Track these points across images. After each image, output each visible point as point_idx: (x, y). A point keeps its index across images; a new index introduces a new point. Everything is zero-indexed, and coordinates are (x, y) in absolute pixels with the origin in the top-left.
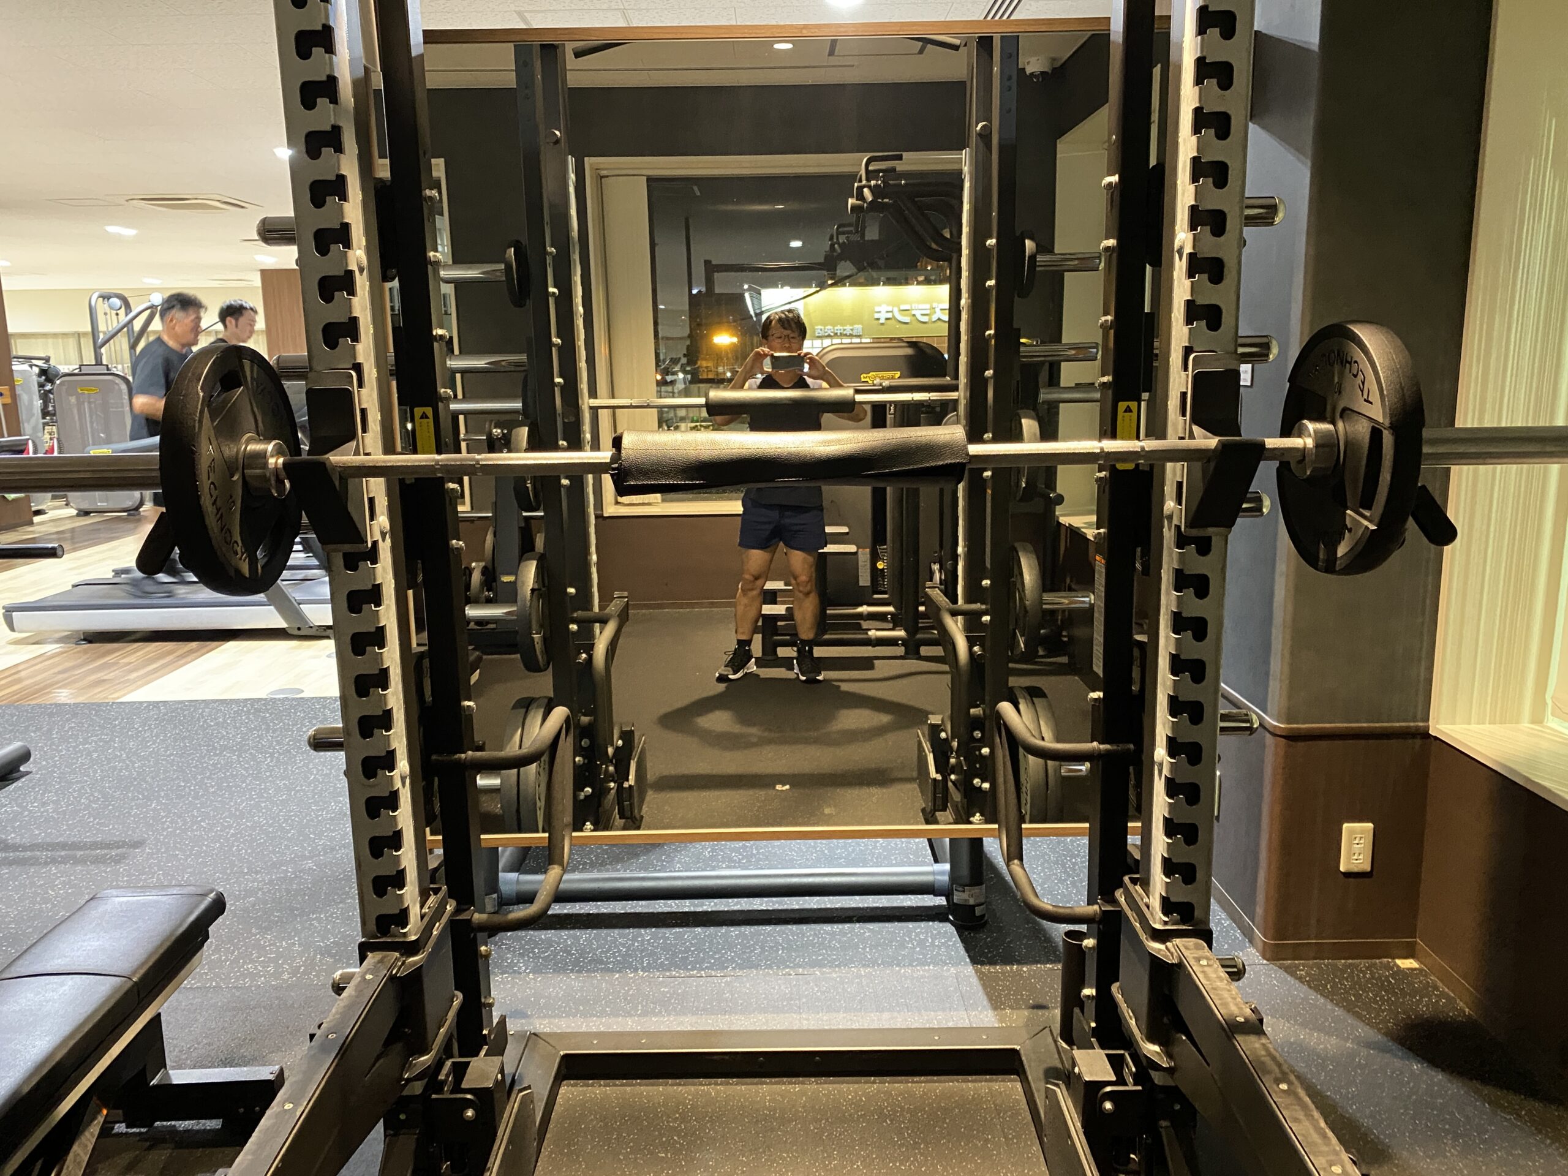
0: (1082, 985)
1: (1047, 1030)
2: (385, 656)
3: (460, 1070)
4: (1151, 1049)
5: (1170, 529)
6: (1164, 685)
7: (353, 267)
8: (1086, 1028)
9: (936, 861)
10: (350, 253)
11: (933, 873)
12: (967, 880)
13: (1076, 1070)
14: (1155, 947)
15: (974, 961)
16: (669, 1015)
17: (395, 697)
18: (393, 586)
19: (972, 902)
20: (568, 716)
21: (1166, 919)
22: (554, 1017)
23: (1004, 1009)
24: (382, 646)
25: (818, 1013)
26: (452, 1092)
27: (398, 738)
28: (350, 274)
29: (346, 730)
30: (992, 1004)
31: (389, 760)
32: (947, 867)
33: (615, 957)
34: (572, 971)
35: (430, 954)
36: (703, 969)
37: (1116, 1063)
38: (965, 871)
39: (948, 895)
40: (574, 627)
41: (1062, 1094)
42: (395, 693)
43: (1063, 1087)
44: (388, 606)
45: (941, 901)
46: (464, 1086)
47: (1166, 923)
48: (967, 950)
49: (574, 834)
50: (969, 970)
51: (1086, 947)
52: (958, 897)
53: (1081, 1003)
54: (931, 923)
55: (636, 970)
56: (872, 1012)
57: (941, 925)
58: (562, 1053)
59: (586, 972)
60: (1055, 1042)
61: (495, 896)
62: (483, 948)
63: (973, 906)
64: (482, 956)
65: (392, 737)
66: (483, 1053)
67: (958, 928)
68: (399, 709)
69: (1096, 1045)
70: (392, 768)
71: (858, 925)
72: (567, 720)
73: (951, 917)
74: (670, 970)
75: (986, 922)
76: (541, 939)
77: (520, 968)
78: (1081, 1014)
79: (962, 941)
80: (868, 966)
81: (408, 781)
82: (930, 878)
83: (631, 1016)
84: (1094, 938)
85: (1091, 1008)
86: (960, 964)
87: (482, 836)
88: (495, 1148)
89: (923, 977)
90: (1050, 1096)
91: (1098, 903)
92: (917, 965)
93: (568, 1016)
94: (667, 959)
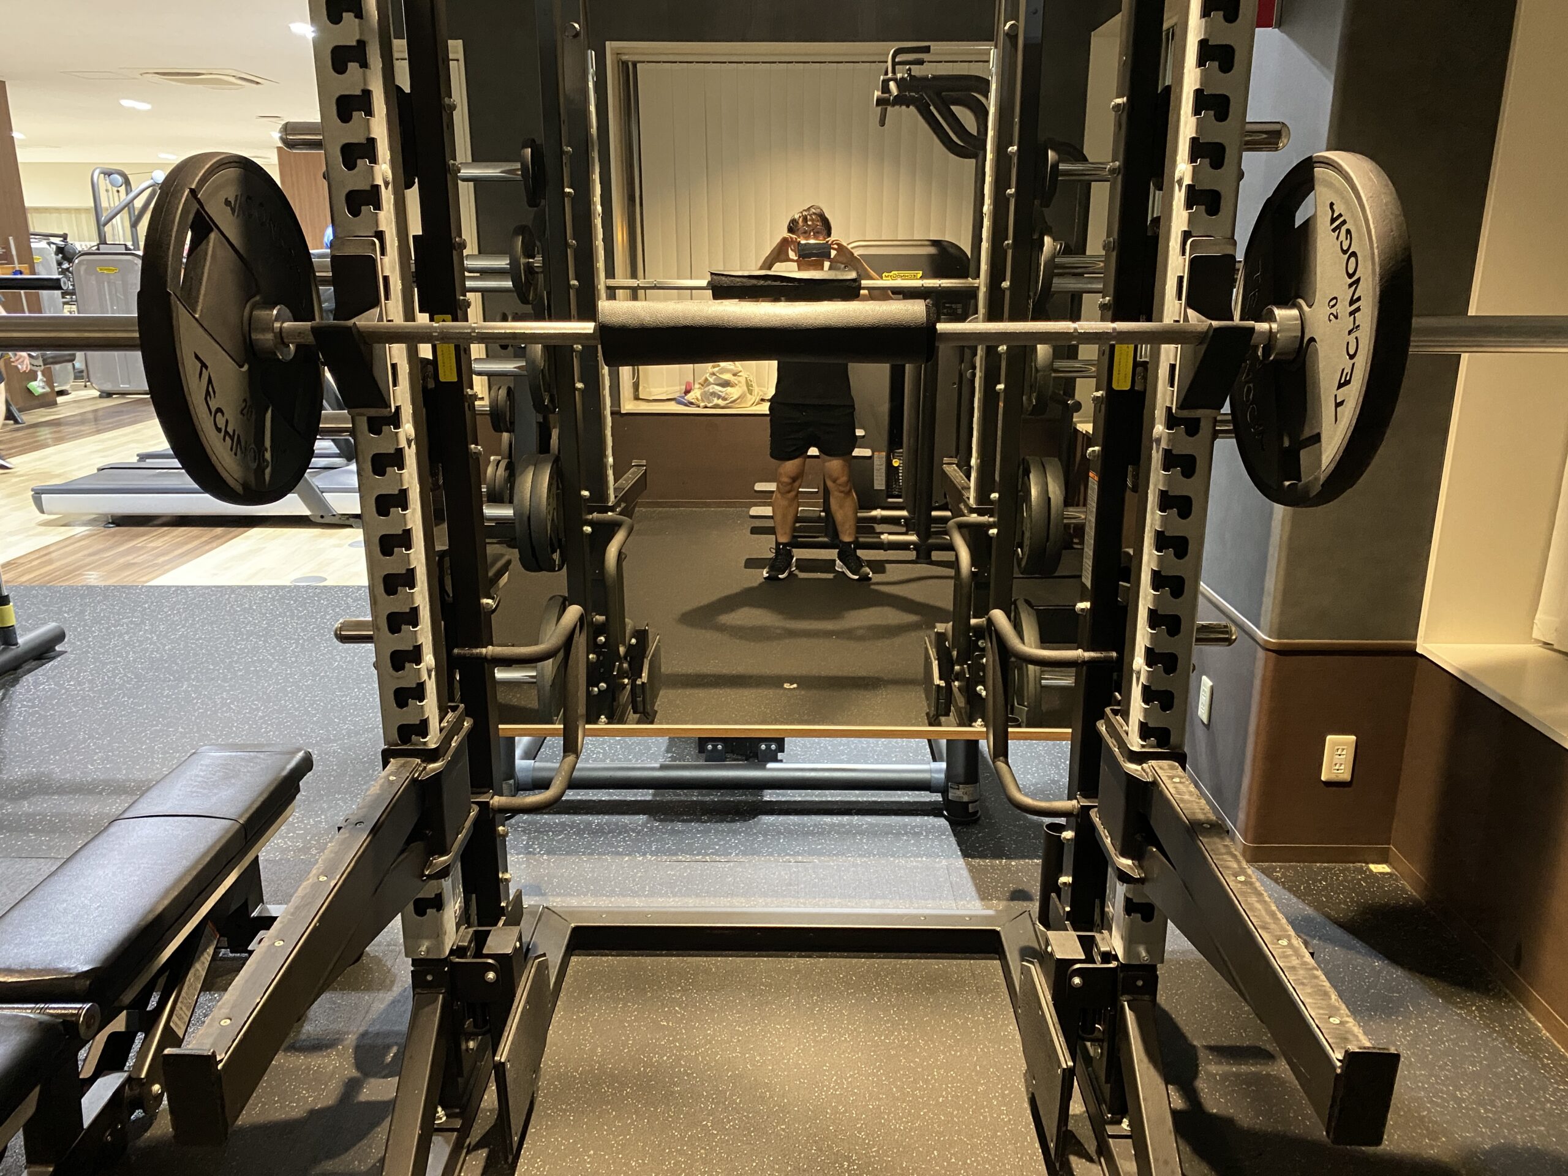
0: (1060, 872)
1: (1027, 913)
2: (412, 557)
3: (480, 939)
5: (1158, 452)
6: (1145, 599)
7: (379, 181)
8: (1061, 912)
9: (934, 760)
10: (376, 168)
11: (930, 771)
12: (962, 779)
13: (1049, 949)
15: (966, 854)
16: (675, 896)
17: (421, 596)
18: (418, 490)
19: (966, 799)
20: (582, 614)
22: (565, 895)
23: (991, 900)
24: (409, 548)
25: (815, 898)
26: (474, 957)
27: (424, 634)
28: (376, 188)
29: (374, 625)
30: (980, 895)
31: (416, 655)
32: (944, 765)
33: (625, 841)
34: (584, 854)
36: (708, 855)
37: (1087, 943)
38: (960, 769)
39: (944, 791)
40: (588, 529)
41: (1035, 971)
42: (421, 592)
43: (1037, 965)
44: (414, 509)
45: (937, 797)
46: (485, 951)
48: (959, 845)
49: (587, 726)
50: (960, 862)
51: (1064, 838)
52: (953, 794)
53: (1058, 890)
54: (926, 818)
55: (644, 854)
56: (866, 898)
57: (936, 819)
58: (573, 925)
59: (598, 854)
60: (1034, 924)
61: (512, 782)
62: (501, 828)
63: (967, 803)
64: (500, 835)
65: (419, 632)
66: (501, 923)
67: (952, 824)
68: (425, 607)
69: (1069, 927)
70: (418, 662)
71: (856, 817)
72: (581, 619)
73: (945, 813)
74: (676, 854)
75: (979, 818)
76: (555, 823)
77: (535, 849)
78: (1057, 900)
79: (955, 835)
80: (864, 856)
81: (433, 673)
82: (927, 776)
83: (639, 896)
84: (1072, 830)
85: (1067, 894)
86: (951, 856)
87: (500, 726)
88: (514, 1007)
89: (916, 867)
90: (1026, 972)
91: (1076, 799)
92: (911, 856)
93: (578, 895)
94: (674, 844)
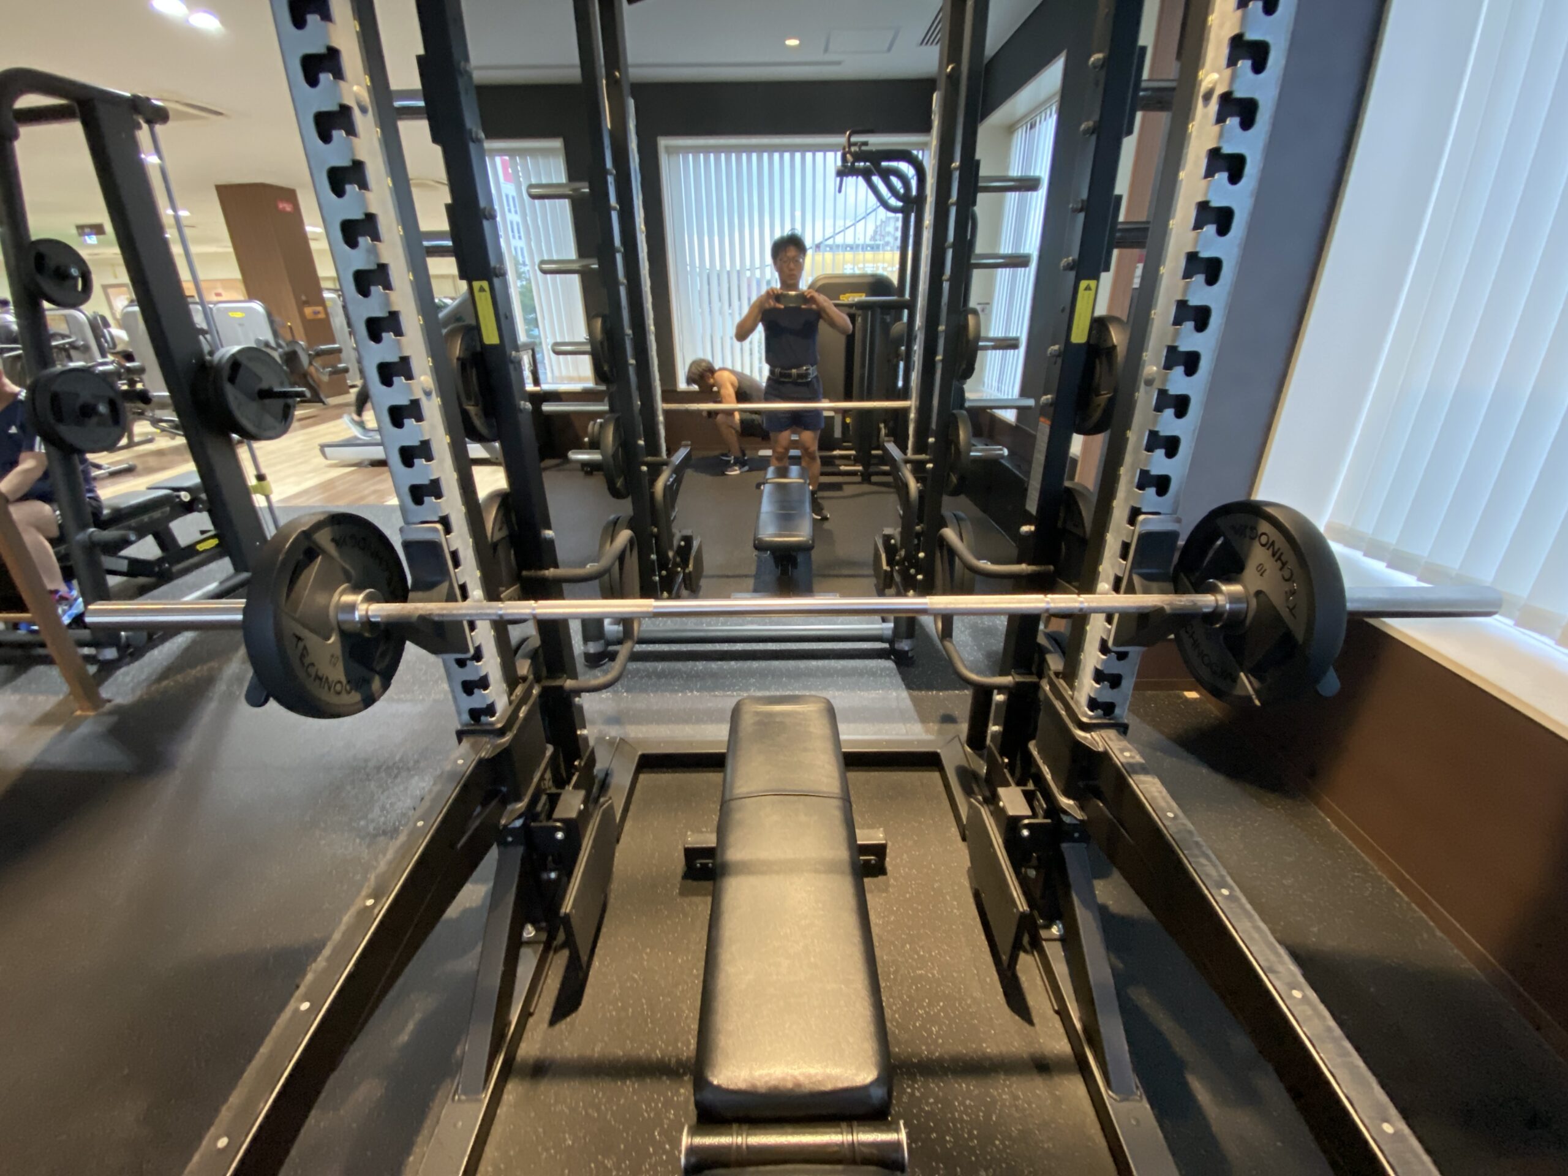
1: (958, 738)
2: (446, 505)
3: (554, 800)
4: (1065, 802)
5: (1147, 394)
6: (1117, 532)
8: (1000, 761)
9: (884, 623)
11: (882, 629)
12: (904, 635)
14: (1080, 734)
15: (910, 686)
18: (447, 441)
19: (906, 648)
20: (632, 536)
21: (1091, 713)
22: (635, 728)
23: (929, 724)
24: (440, 496)
26: (547, 819)
27: (468, 573)
32: (891, 625)
33: (679, 682)
35: (516, 736)
37: (1029, 797)
38: (903, 629)
39: (891, 642)
40: (644, 468)
41: (985, 812)
43: (988, 811)
44: (441, 460)
45: (886, 645)
46: (555, 815)
47: (1090, 717)
48: (903, 680)
51: (997, 699)
52: (897, 645)
54: (880, 660)
55: (692, 691)
57: (886, 662)
58: (640, 753)
62: (577, 702)
63: (907, 651)
64: (576, 705)
66: (571, 784)
69: (1013, 782)
72: (631, 542)
73: (892, 657)
75: (915, 663)
79: (900, 673)
82: (880, 632)
86: (898, 689)
89: (875, 697)
90: (973, 807)
91: (1011, 675)
92: (871, 690)
